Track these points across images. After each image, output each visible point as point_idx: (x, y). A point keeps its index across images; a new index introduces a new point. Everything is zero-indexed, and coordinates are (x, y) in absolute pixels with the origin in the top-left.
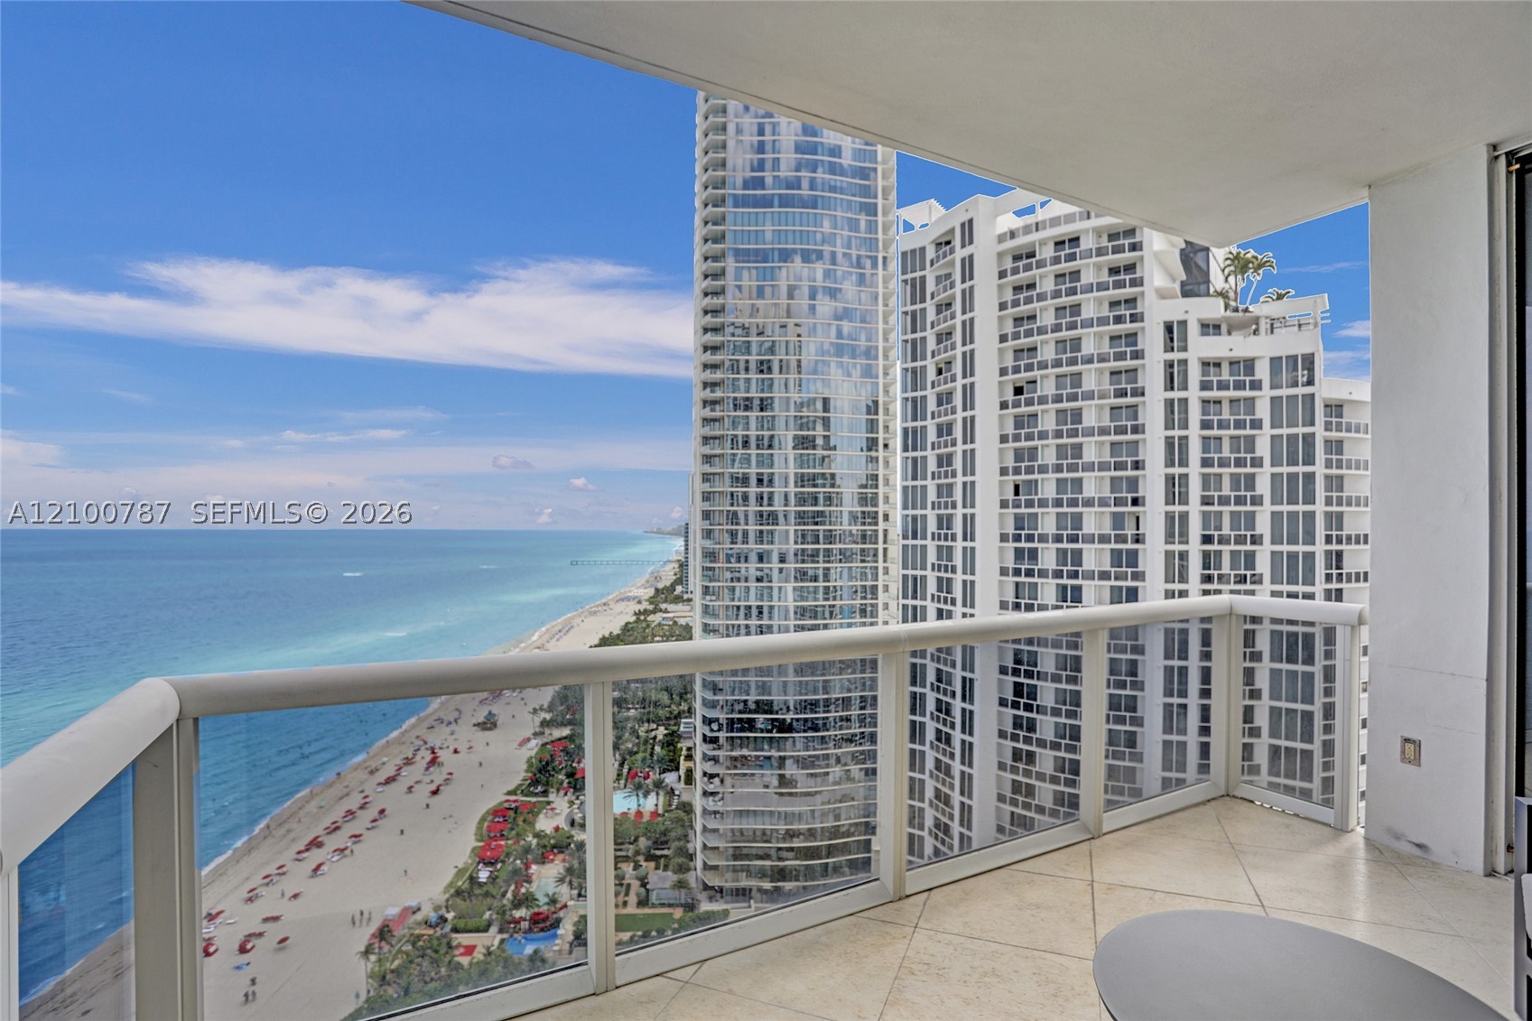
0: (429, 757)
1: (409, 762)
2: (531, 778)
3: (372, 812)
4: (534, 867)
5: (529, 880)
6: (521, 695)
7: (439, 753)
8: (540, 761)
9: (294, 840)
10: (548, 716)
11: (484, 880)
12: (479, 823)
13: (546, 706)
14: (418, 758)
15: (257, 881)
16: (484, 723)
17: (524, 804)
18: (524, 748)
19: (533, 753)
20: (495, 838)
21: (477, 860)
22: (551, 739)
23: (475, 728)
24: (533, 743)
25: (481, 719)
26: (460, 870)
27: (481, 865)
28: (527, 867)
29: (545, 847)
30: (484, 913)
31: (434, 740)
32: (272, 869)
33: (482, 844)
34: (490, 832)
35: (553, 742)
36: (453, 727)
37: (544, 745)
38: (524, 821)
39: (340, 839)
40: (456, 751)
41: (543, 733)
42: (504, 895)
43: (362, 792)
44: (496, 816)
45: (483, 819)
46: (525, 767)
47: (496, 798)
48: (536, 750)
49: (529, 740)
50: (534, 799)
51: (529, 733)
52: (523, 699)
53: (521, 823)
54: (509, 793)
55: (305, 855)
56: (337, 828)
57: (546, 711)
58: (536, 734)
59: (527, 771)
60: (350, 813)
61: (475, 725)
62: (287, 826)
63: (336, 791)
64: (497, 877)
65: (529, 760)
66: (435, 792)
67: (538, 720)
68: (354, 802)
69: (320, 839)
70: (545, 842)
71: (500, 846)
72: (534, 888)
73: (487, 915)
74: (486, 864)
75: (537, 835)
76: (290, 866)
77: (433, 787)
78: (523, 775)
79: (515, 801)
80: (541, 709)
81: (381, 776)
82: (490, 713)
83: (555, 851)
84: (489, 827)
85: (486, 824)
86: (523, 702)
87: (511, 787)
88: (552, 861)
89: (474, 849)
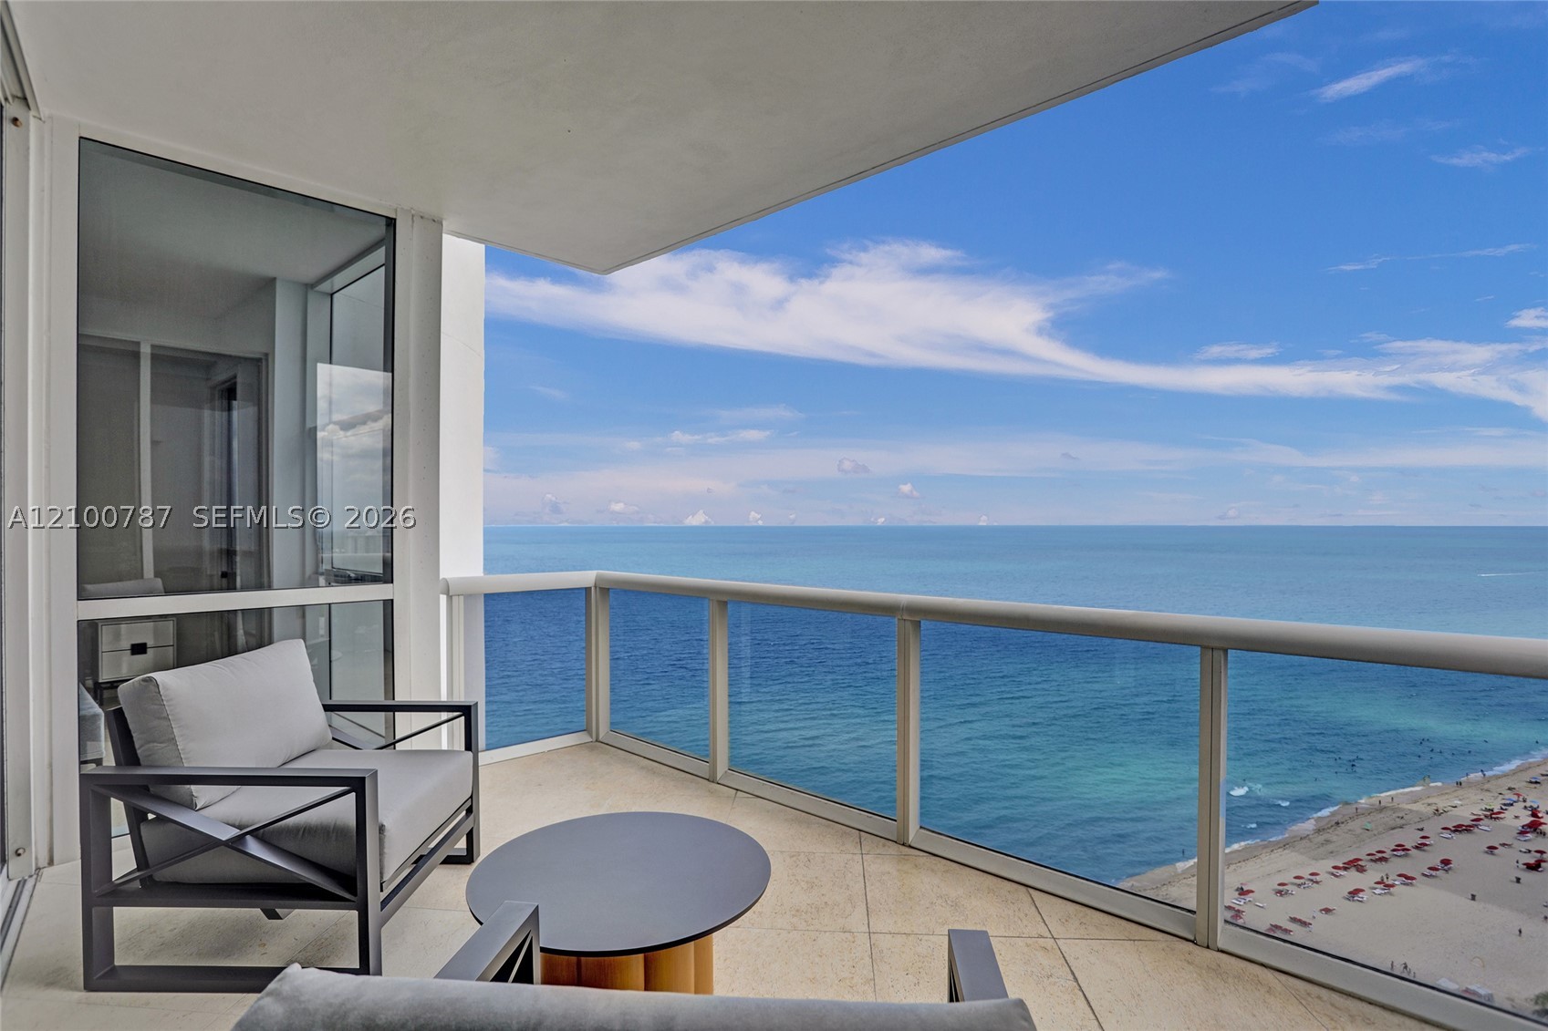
0: (1526, 819)
1: (1493, 815)
3: (1431, 858)
7: (1545, 819)
9: (1332, 852)
14: (1509, 815)
15: (1288, 877)
31: (1538, 800)
32: (1305, 873)
39: (1387, 872)
43: (1422, 830)
55: (1342, 873)
56: (1382, 859)
60: (1400, 847)
63: (1388, 818)
66: (1532, 867)
68: (1409, 838)
69: (1360, 863)
76: (1324, 877)
77: (1531, 859)
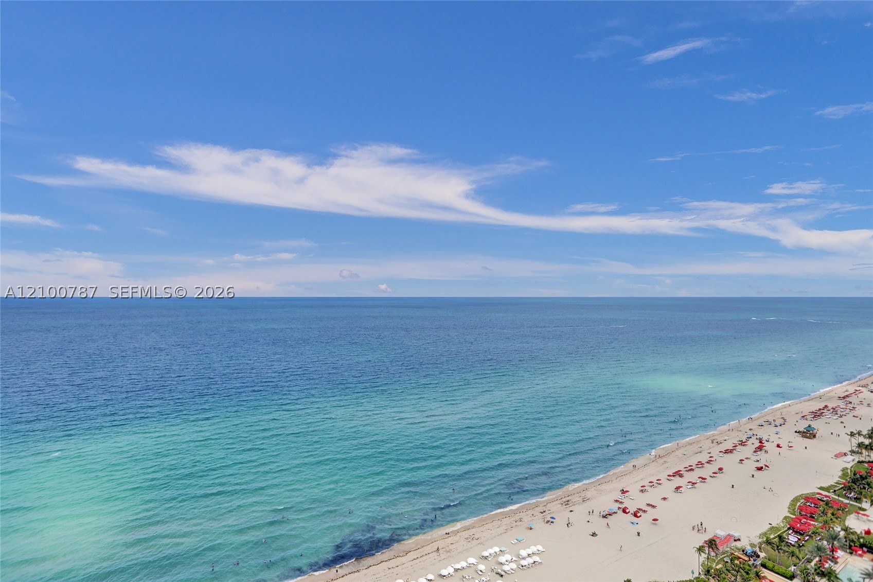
0: (757, 444)
1: (742, 443)
2: (844, 484)
3: (714, 467)
4: (839, 551)
5: (835, 560)
6: (841, 420)
7: (766, 444)
8: (855, 474)
9: (666, 468)
10: (867, 442)
11: (793, 543)
12: (793, 501)
13: (865, 432)
14: (749, 443)
15: (646, 483)
16: (804, 432)
17: (835, 501)
18: (840, 460)
19: (849, 466)
20: (805, 517)
21: (789, 526)
22: (868, 459)
23: (797, 434)
24: (850, 458)
25: (802, 429)
26: (773, 527)
27: (791, 531)
28: (833, 551)
29: (853, 541)
30: (790, 566)
31: (763, 433)
33: (794, 517)
34: (801, 510)
35: (869, 462)
36: (779, 429)
37: (859, 462)
38: (833, 514)
39: (693, 476)
40: (778, 446)
41: (861, 453)
42: (809, 561)
43: (709, 453)
44: (808, 501)
45: (796, 500)
46: (840, 474)
47: (811, 488)
48: (852, 464)
49: (845, 454)
50: (847, 501)
51: (846, 449)
52: (842, 422)
53: (829, 515)
54: (821, 488)
55: (672, 478)
56: (692, 470)
57: (865, 437)
58: (852, 452)
59: (840, 477)
60: (701, 463)
61: (796, 432)
62: (664, 459)
63: (695, 448)
64: (803, 545)
65: (844, 470)
66: (760, 469)
67: (855, 441)
68: (704, 458)
70: (854, 537)
71: (810, 525)
72: (837, 568)
73: (793, 568)
74: (796, 532)
75: (846, 529)
76: (663, 481)
77: (759, 465)
78: (837, 479)
79: (826, 496)
80: (859, 433)
81: (724, 447)
82: (809, 426)
83: (865, 549)
84: (799, 506)
85: (798, 504)
86: (843, 425)
87: (825, 485)
88: (861, 556)
89: (786, 518)
